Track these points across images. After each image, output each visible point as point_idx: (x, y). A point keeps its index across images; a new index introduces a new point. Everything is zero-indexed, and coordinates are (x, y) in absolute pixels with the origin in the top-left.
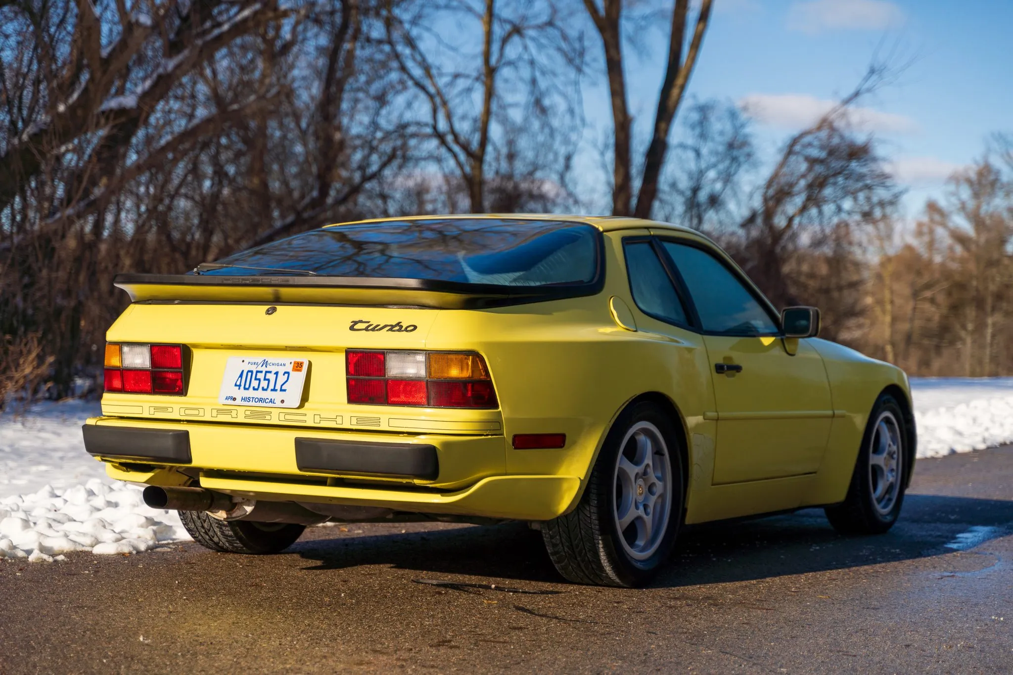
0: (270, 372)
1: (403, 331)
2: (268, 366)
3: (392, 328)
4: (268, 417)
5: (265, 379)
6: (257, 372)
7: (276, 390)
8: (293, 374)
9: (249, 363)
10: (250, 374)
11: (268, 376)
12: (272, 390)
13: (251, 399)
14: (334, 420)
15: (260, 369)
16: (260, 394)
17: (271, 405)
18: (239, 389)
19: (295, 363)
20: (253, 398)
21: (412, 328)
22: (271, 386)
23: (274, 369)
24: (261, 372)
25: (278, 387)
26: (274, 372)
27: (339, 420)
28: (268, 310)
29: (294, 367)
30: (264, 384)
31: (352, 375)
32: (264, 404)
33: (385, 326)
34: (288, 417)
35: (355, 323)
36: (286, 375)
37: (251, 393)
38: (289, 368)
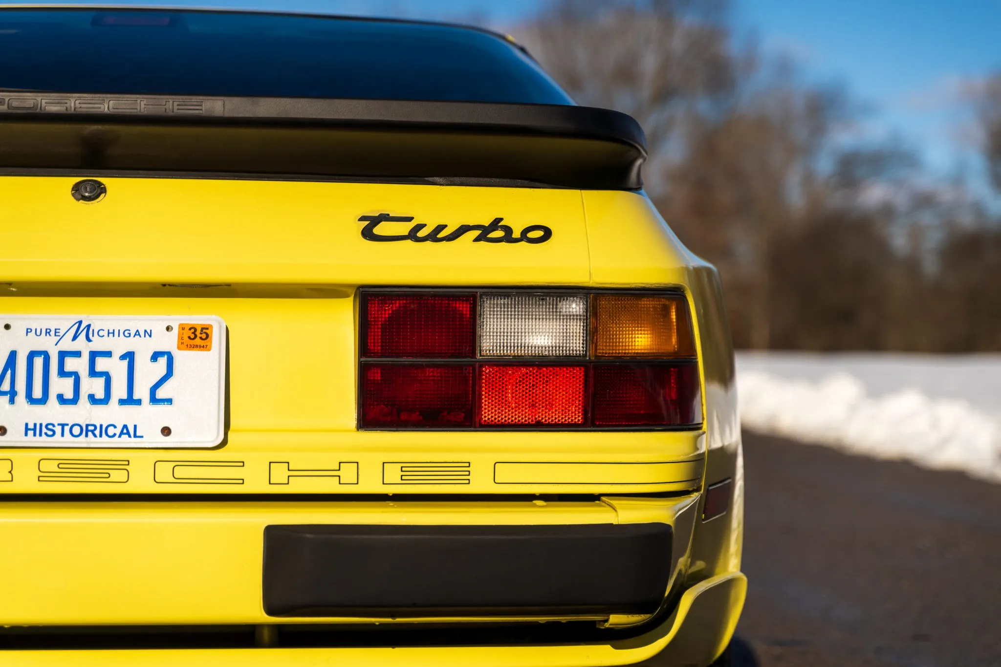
0: (108, 354)
1: (516, 241)
2: (95, 338)
3: (484, 233)
4: (116, 475)
5: (93, 373)
6: (63, 355)
7: (139, 402)
8: (184, 359)
9: (28, 331)
10: (39, 362)
11: (102, 364)
12: (122, 402)
13: (58, 429)
14: (335, 473)
15: (67, 345)
16: (83, 413)
17: (125, 441)
18: (12, 401)
19: (182, 328)
20: (63, 426)
21: (539, 234)
22: (119, 390)
23: (120, 346)
24: (78, 354)
25: (142, 391)
26: (118, 353)
27: (348, 473)
28: (76, 188)
29: (181, 338)
30: (93, 386)
31: (376, 355)
32: (105, 441)
33: (464, 229)
34: (180, 472)
35: (375, 221)
36: (163, 361)
37: (52, 412)
38: (169, 342)
